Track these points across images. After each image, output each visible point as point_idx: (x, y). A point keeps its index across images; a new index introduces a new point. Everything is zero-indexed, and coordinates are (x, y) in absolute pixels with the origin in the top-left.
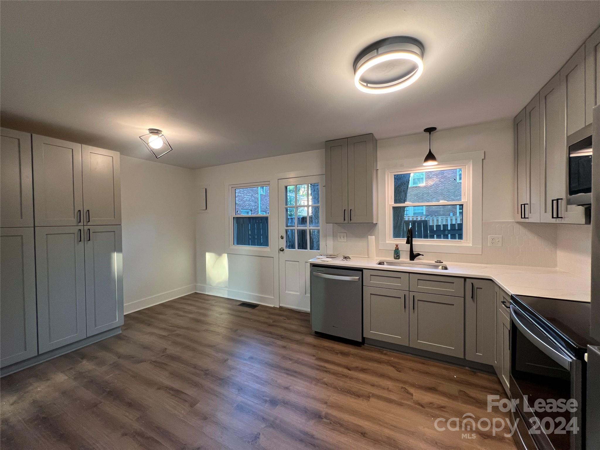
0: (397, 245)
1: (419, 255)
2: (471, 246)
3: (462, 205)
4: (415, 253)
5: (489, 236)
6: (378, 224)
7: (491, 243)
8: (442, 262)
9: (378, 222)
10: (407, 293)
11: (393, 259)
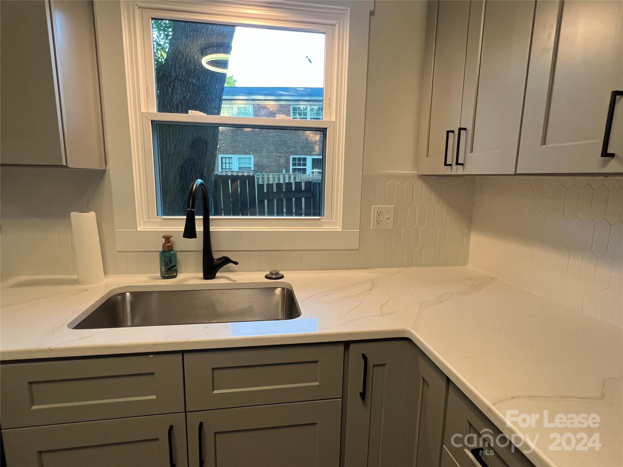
0: (167, 239)
1: (226, 261)
2: (340, 230)
3: (323, 131)
4: (216, 256)
5: (373, 206)
6: (107, 172)
7: (375, 222)
8: (282, 277)
9: (107, 168)
10: (178, 421)
11: (157, 279)
